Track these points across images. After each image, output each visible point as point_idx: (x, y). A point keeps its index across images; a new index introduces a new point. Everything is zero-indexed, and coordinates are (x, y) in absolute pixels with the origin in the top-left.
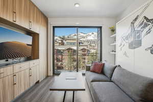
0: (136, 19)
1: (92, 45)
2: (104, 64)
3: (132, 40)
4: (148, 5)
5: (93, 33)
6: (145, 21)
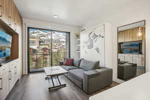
1: (54, 44)
2: (73, 59)
6: (94, 35)
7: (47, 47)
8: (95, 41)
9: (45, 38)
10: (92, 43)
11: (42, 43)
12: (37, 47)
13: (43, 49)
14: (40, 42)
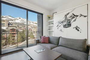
0: (68, 14)
1: (20, 26)
3: (66, 23)
4: (75, 9)
5: (20, 18)
6: (73, 16)
7: (15, 28)
8: (74, 21)
9: (12, 22)
10: (70, 22)
11: (10, 25)
12: (6, 28)
13: (11, 29)
14: (9, 24)
